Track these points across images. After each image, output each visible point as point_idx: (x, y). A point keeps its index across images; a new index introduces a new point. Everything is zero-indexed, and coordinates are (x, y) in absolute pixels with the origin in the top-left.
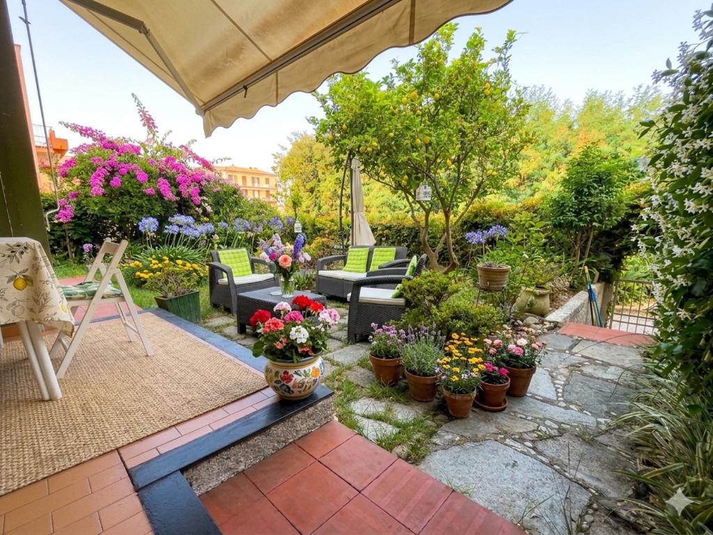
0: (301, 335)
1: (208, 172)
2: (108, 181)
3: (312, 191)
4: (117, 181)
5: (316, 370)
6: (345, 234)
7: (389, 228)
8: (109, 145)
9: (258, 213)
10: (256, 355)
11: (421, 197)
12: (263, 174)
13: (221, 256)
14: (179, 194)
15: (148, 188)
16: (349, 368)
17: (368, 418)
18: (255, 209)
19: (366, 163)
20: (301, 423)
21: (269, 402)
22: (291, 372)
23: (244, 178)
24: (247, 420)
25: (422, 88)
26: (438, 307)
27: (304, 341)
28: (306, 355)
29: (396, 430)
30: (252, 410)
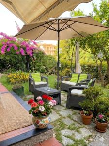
0: (42, 109)
1: (35, 46)
2: (6, 49)
3: (67, 52)
4: (8, 50)
5: (47, 121)
6: (73, 68)
7: (90, 66)
8: (8, 38)
9: (49, 60)
10: (30, 114)
11: (99, 56)
12: (53, 46)
13: (32, 76)
14: (26, 53)
15: (17, 52)
16: (64, 118)
17: (66, 136)
18: (48, 58)
19: (81, 44)
20: (42, 137)
21: (33, 129)
22: (39, 120)
23: (48, 48)
24: (25, 134)
25: (102, 17)
26: (95, 100)
27: (43, 111)
28: (44, 115)
29: (73, 142)
30: (27, 131)
